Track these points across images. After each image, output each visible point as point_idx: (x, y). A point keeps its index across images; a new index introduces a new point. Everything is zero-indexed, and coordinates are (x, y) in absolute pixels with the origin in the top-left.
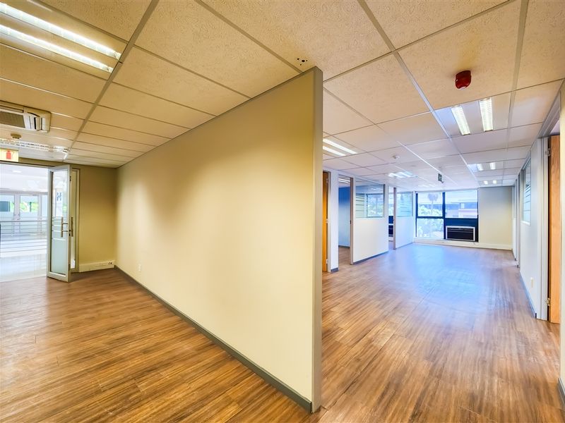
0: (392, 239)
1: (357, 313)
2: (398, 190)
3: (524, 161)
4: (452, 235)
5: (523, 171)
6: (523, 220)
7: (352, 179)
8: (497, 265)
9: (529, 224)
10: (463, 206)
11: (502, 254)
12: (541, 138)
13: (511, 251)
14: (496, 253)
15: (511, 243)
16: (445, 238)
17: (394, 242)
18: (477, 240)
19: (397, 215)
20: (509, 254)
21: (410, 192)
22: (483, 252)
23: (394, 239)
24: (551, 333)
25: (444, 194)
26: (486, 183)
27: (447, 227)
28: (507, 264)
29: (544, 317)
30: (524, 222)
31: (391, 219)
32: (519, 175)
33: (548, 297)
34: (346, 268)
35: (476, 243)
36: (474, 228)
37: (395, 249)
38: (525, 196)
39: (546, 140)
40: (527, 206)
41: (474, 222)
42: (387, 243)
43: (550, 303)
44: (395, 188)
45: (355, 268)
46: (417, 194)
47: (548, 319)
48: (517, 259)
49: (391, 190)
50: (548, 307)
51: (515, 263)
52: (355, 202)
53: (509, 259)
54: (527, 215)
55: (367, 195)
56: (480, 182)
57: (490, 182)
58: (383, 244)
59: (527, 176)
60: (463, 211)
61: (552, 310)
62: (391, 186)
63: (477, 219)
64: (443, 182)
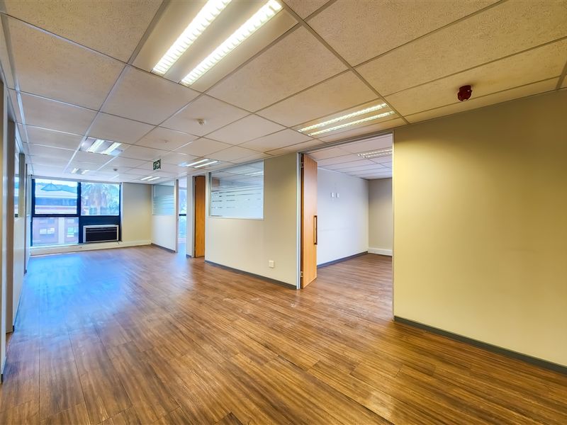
16: (81, 241)
18: (120, 240)
27: (85, 227)
35: (120, 243)
36: (117, 226)
41: (117, 220)
43: (302, 274)
46: (33, 181)
63: (119, 216)
64: (116, 170)
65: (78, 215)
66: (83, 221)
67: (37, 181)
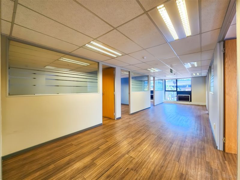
0: (152, 101)
1: (114, 148)
2: (156, 79)
3: (210, 61)
4: (180, 99)
5: (210, 67)
6: (210, 91)
7: (129, 72)
8: (199, 113)
9: (213, 93)
10: (187, 86)
11: (201, 108)
12: (220, 42)
13: (205, 106)
14: (199, 107)
15: (205, 102)
16: (177, 100)
17: (154, 102)
18: (191, 101)
19: (155, 90)
20: (204, 107)
21: (162, 80)
22: (193, 106)
23: (154, 101)
24: (226, 162)
25: (177, 80)
26: (194, 74)
27: (178, 95)
28: (203, 112)
29: (222, 149)
30: (211, 92)
31: (152, 92)
32: (208, 70)
33: (224, 137)
34: (126, 117)
35: (191, 102)
36: (190, 95)
37: (154, 106)
38: (211, 79)
39: (222, 43)
40: (212, 85)
41: (190, 93)
42: (150, 103)
43: (225, 140)
44: (154, 77)
45: (131, 116)
46: (165, 81)
47: (224, 150)
48: (208, 110)
49: (152, 78)
50: (224, 143)
51: (207, 112)
52: (131, 84)
53: (204, 110)
54: (212, 89)
55: (144, 81)
56: (192, 74)
57: (196, 74)
58: (148, 103)
59: (212, 70)
60: (187, 88)
61: (226, 145)
62: (152, 76)
63: (191, 91)
64: (174, 74)
65: (177, 91)
66: (178, 93)
67: (166, 80)
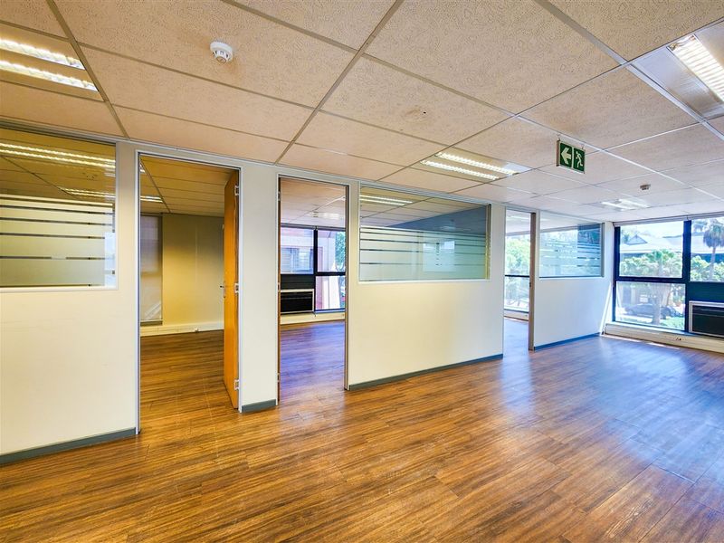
4: (703, 324)
16: (686, 330)
27: (692, 303)
37: (532, 348)
44: (533, 215)
62: (519, 209)
65: (685, 279)
